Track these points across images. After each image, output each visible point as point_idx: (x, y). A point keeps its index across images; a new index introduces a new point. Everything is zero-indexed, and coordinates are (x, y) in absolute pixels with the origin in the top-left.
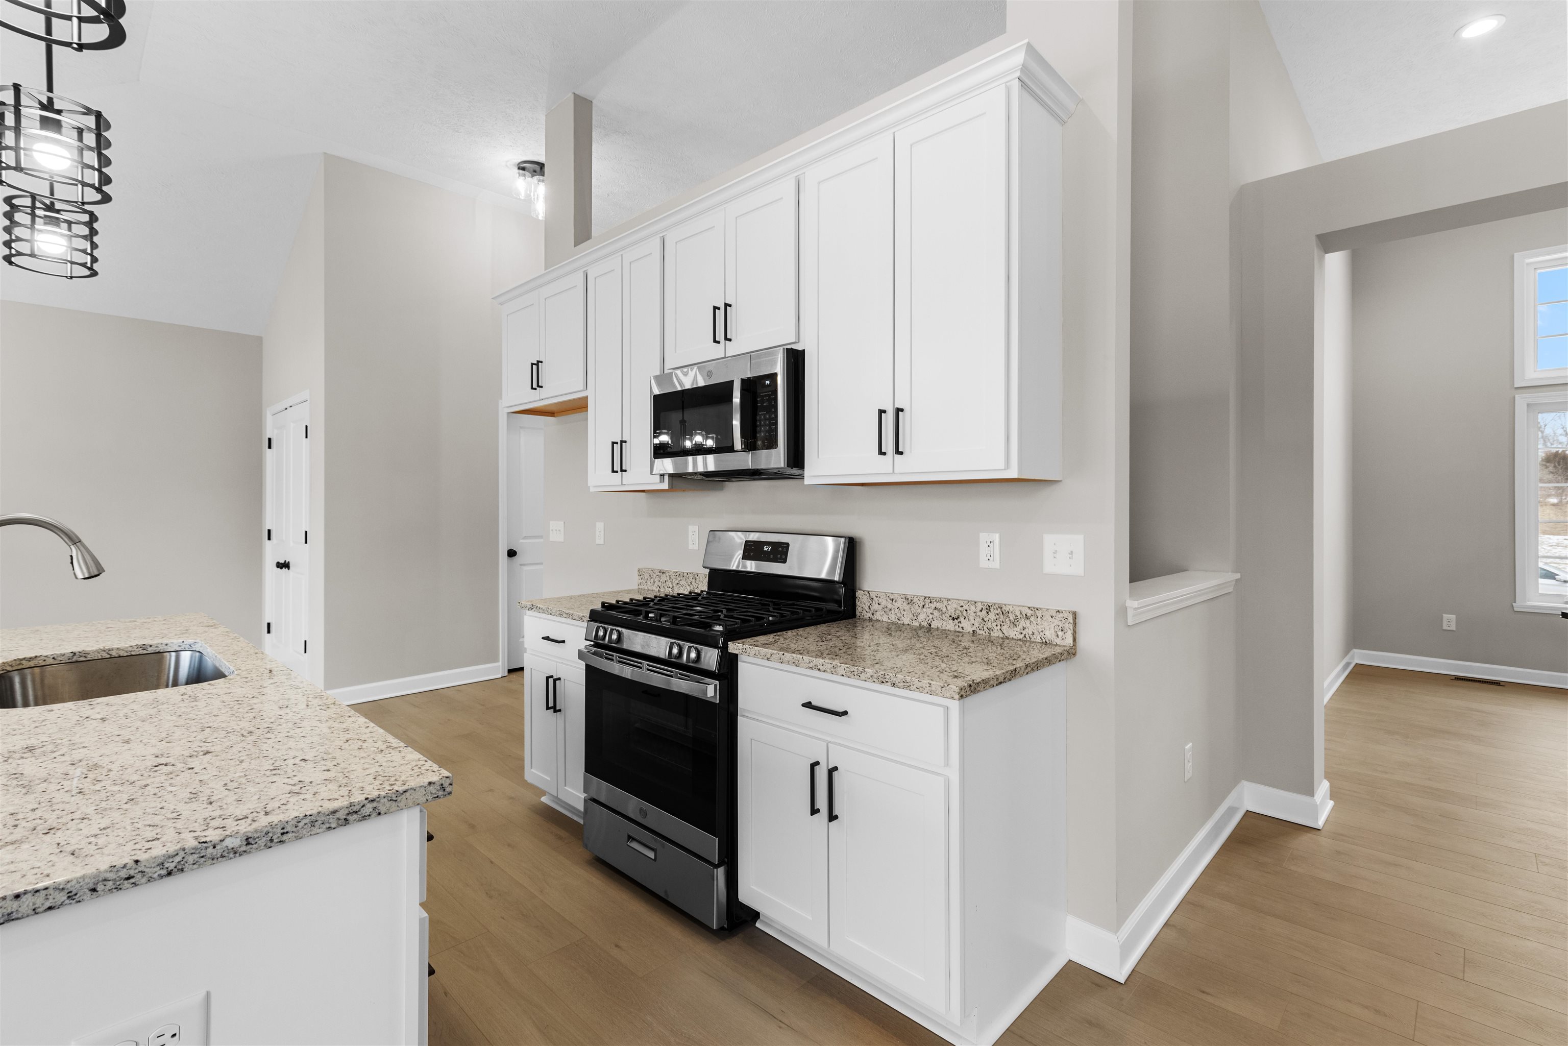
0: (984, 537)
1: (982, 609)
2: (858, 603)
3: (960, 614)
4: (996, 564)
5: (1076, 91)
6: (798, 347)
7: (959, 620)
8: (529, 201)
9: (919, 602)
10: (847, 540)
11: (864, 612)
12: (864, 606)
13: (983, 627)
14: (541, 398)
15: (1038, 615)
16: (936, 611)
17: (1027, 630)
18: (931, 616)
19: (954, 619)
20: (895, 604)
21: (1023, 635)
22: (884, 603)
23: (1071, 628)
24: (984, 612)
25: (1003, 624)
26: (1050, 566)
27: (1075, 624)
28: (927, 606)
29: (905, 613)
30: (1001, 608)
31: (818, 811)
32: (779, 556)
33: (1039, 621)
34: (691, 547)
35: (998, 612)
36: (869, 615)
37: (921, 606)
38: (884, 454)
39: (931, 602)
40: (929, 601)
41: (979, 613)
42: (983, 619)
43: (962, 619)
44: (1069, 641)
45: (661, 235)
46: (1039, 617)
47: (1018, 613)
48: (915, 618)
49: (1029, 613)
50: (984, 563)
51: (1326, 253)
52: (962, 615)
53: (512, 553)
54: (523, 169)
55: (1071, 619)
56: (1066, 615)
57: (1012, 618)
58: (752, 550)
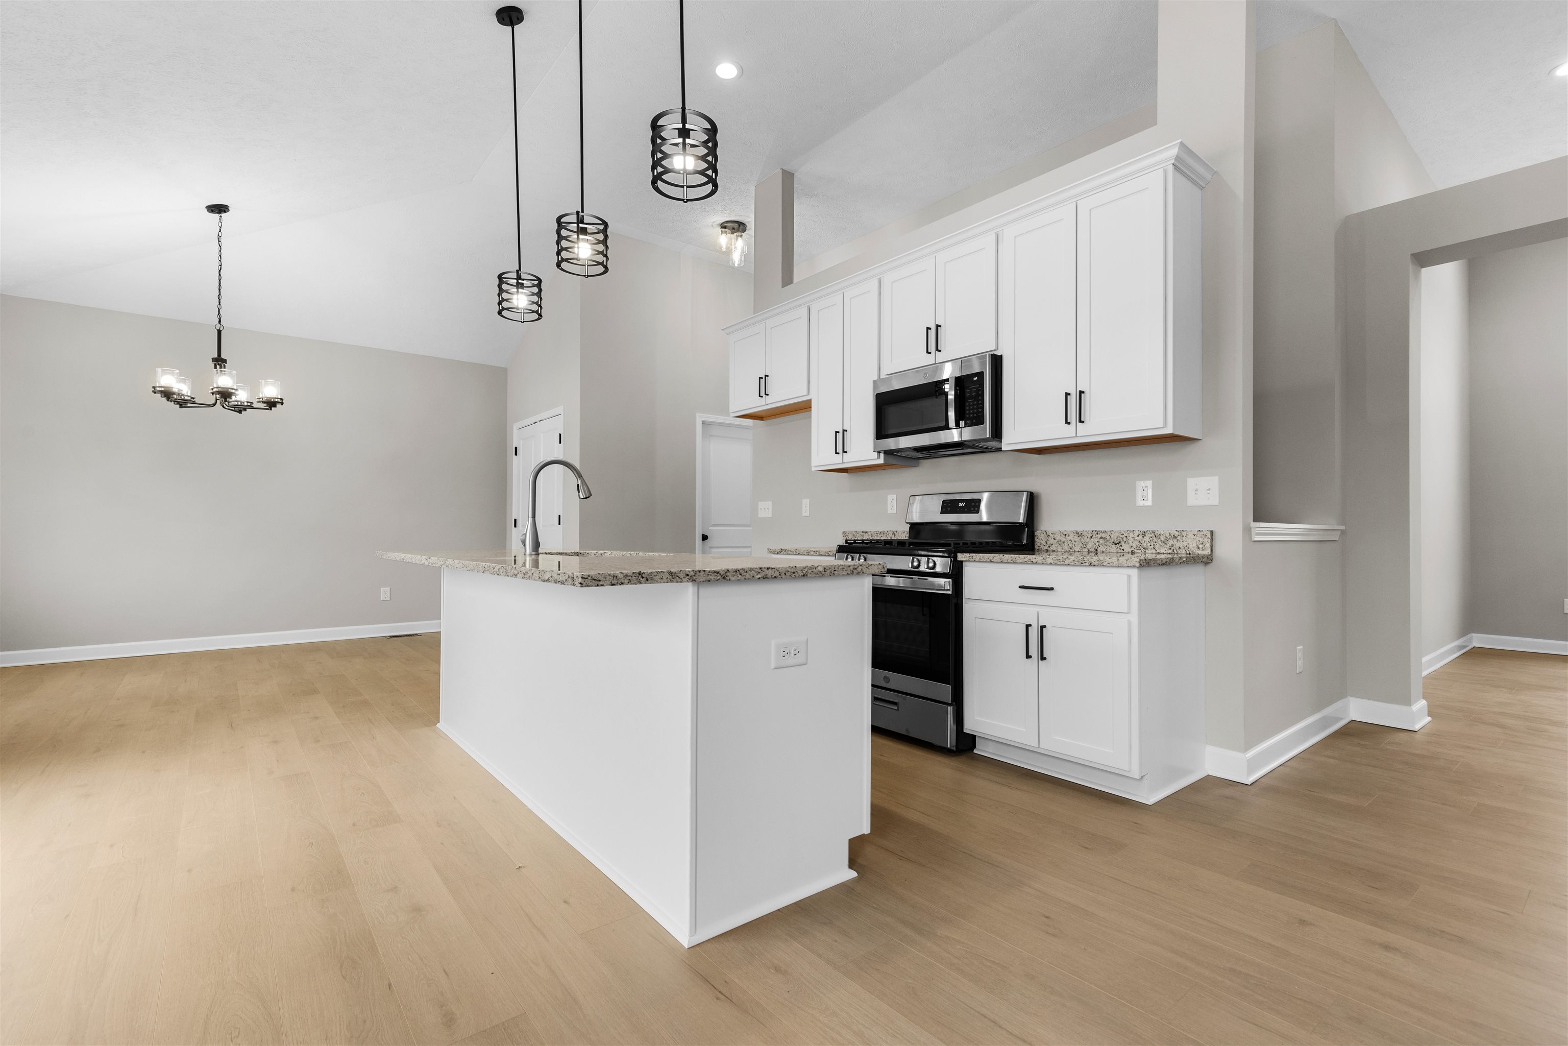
0: (1141, 484)
1: (1139, 535)
2: (1036, 540)
3: (1122, 540)
4: (1149, 503)
5: (1210, 165)
6: (998, 353)
7: (1120, 544)
8: (729, 252)
9: (1087, 535)
10: (1029, 494)
11: (1042, 546)
12: (1042, 542)
13: (1140, 548)
14: (767, 403)
15: (1183, 534)
16: (1102, 540)
17: (1174, 546)
18: (1097, 544)
19: (1116, 544)
20: (1068, 538)
21: (1171, 550)
22: (1058, 538)
23: (1209, 541)
24: (1141, 537)
25: (1155, 544)
26: (1192, 500)
27: (1212, 539)
28: (1094, 536)
29: (1076, 544)
30: (1154, 533)
31: (1030, 657)
32: (972, 509)
33: (1184, 539)
34: (890, 511)
35: (1151, 536)
36: (1046, 548)
37: (1089, 537)
38: (1069, 423)
39: (1097, 534)
40: (1096, 533)
41: (1137, 538)
42: (1140, 542)
43: (1123, 543)
44: (1208, 552)
45: (879, 277)
46: (1184, 536)
47: (1167, 535)
48: (1085, 546)
49: (1176, 534)
50: (1140, 503)
51: (1422, 268)
52: (1123, 540)
53: (705, 538)
54: (725, 227)
55: (1209, 535)
56: (1205, 533)
57: (1163, 539)
58: (949, 506)
